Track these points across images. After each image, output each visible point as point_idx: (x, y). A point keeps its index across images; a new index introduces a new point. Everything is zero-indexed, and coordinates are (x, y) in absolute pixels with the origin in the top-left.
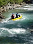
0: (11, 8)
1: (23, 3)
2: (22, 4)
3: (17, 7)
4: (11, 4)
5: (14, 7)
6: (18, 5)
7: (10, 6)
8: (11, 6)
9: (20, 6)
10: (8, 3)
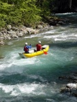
1: (41, 24)
2: (39, 26)
3: (28, 34)
5: (21, 34)
7: (11, 32)
9: (34, 30)
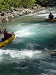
0: (16, 15)
1: (36, 6)
3: (26, 13)
4: (16, 9)
5: (21, 13)
6: (28, 10)
7: (14, 12)
8: (16, 12)
9: (31, 11)
10: (11, 6)
